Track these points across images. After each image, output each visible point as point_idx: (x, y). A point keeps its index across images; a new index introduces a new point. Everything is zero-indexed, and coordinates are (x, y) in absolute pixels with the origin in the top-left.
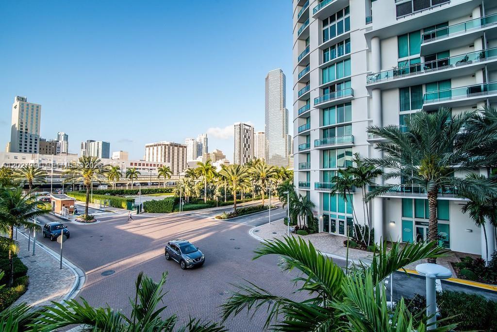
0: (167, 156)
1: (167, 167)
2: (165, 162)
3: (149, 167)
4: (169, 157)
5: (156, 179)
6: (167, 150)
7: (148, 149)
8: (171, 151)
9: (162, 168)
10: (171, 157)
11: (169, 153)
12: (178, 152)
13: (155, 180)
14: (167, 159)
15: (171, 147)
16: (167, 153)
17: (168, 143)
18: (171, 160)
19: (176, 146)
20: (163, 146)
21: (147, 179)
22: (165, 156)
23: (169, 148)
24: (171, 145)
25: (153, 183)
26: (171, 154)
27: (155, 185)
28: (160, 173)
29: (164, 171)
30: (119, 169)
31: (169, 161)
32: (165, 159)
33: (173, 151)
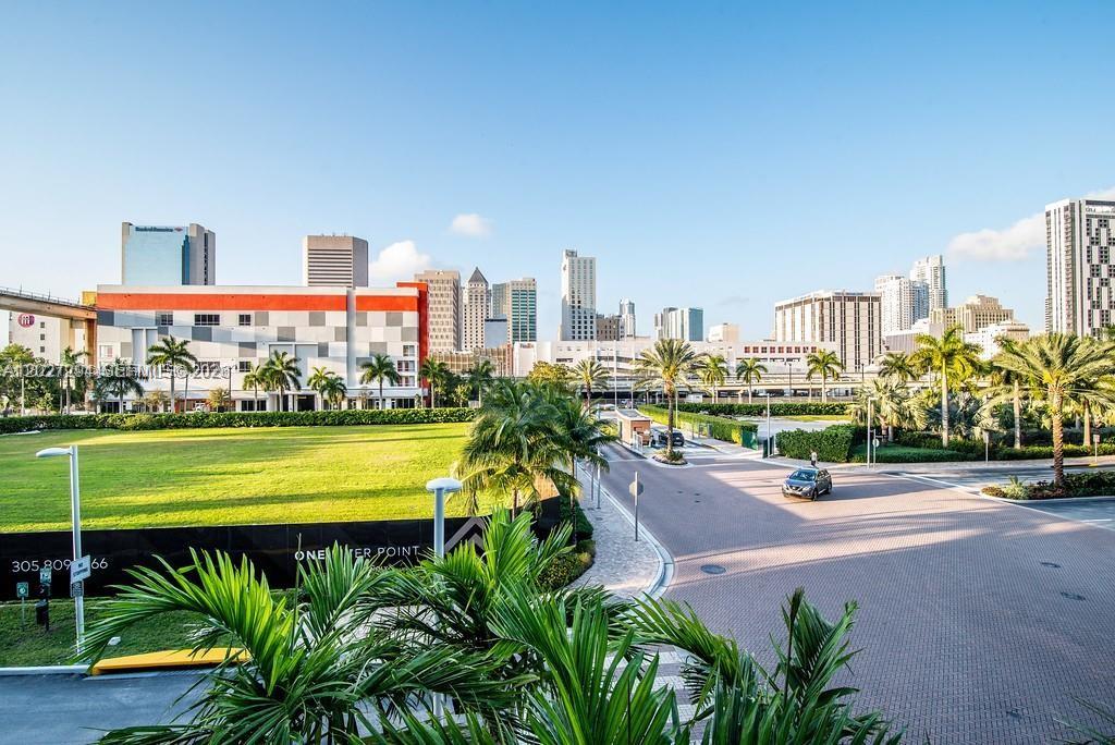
0: (827, 326)
1: (828, 352)
2: (822, 340)
3: (786, 355)
4: (832, 327)
5: (802, 381)
6: (826, 312)
7: (780, 313)
8: (838, 312)
9: (817, 355)
10: (838, 327)
11: (832, 319)
12: (857, 312)
13: (801, 383)
14: (827, 334)
15: (838, 304)
16: (827, 319)
17: (830, 294)
18: (838, 334)
19: (851, 299)
20: (817, 304)
21: (782, 381)
22: (822, 327)
23: (832, 306)
24: (838, 298)
25: (795, 391)
26: (838, 320)
27: (799, 395)
28: (812, 366)
29: (822, 363)
30: (723, 361)
31: (832, 338)
32: (822, 333)
33: (843, 312)
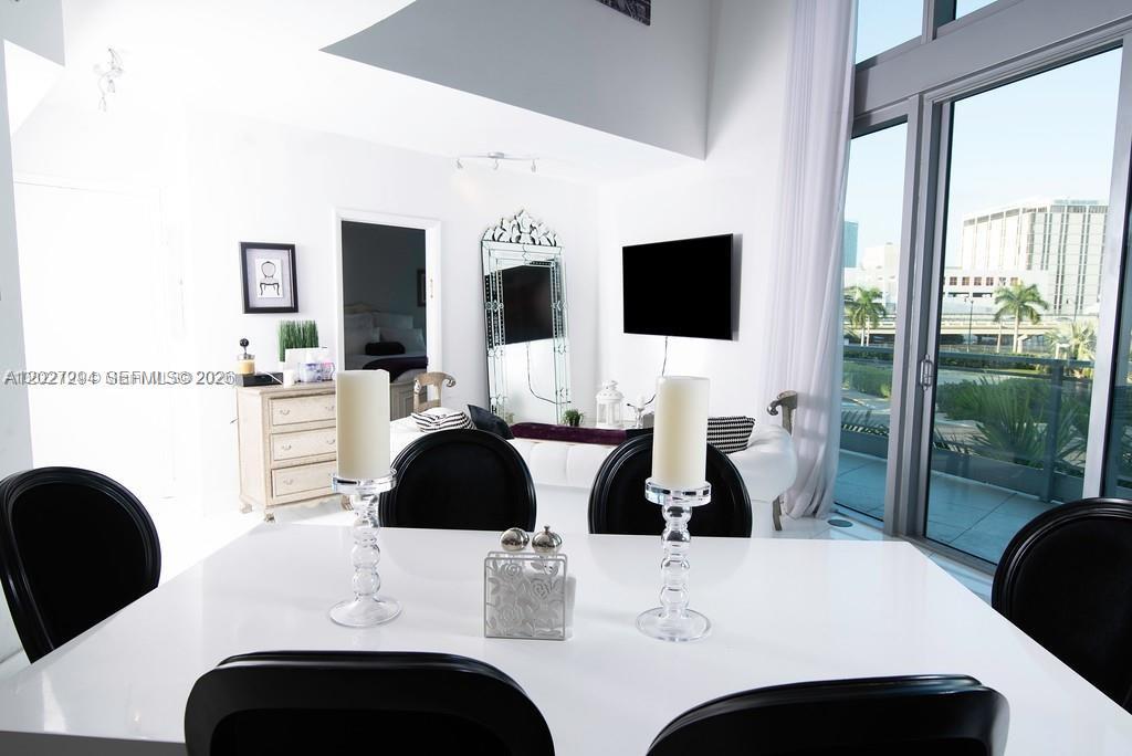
0: (1038, 248)
1: (1027, 285)
2: (1029, 268)
3: (972, 289)
4: (1046, 250)
5: (989, 324)
6: (1039, 228)
7: (970, 228)
8: (1056, 229)
9: (1008, 285)
10: (1054, 249)
11: (1047, 239)
12: (1086, 230)
13: (987, 327)
14: (1037, 259)
15: (1057, 217)
16: (1039, 239)
17: (1047, 203)
18: (1053, 259)
19: (1077, 209)
20: (1027, 216)
21: (961, 324)
22: (1031, 249)
23: (1048, 220)
24: (1058, 208)
25: (979, 336)
26: (1055, 239)
27: (985, 343)
28: (1002, 304)
29: (1022, 302)
30: (880, 296)
31: (1044, 265)
32: (1030, 259)
33: (1065, 229)
